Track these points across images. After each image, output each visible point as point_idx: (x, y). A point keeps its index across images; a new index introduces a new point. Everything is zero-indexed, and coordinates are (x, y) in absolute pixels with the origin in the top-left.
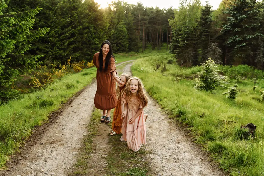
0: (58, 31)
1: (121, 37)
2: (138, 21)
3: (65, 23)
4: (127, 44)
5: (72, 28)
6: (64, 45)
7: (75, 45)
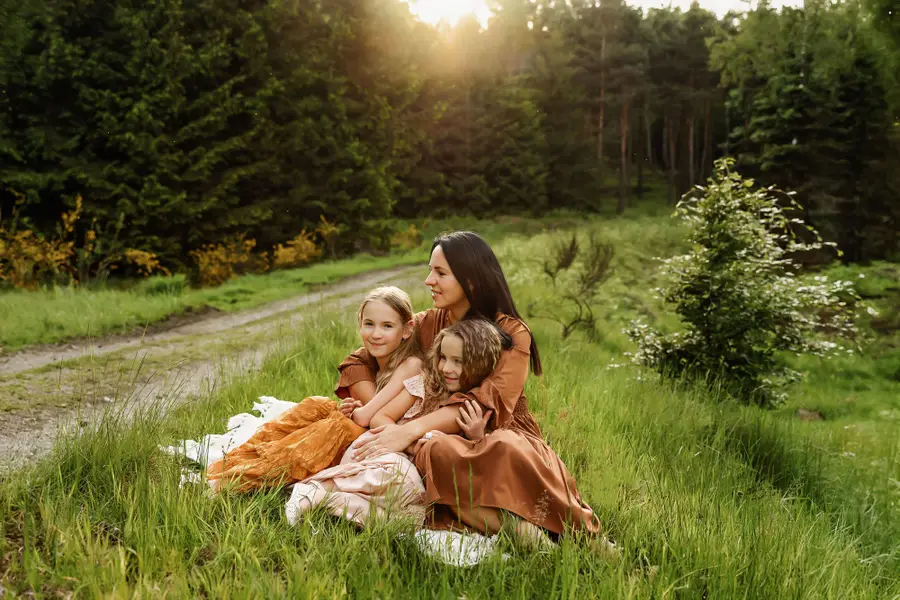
0: (169, 102)
1: (510, 142)
2: (594, 71)
3: (204, 67)
4: (539, 173)
5: (235, 89)
6: (195, 168)
7: (253, 170)
